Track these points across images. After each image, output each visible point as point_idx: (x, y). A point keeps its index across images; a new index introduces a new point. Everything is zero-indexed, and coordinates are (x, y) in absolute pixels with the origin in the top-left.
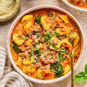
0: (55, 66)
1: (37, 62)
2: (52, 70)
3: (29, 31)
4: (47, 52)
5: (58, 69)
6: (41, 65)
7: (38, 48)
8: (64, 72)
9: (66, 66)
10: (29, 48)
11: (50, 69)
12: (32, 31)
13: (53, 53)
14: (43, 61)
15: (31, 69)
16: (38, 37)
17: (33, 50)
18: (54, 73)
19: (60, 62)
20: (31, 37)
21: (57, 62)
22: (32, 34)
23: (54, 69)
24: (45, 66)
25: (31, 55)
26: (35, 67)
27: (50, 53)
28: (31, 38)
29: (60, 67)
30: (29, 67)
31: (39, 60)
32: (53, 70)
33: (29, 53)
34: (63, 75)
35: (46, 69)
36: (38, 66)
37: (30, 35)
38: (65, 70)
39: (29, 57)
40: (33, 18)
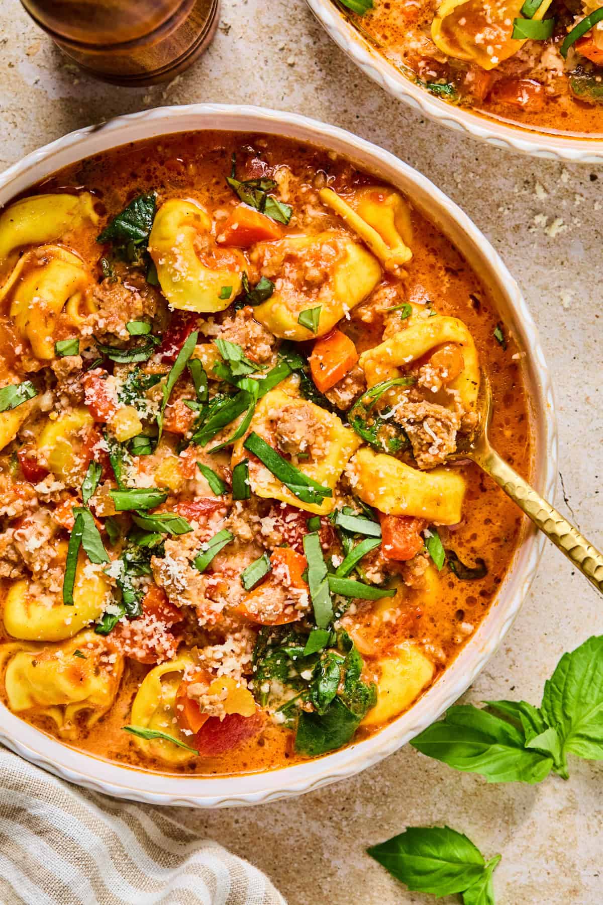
0: (293, 649)
1: (131, 618)
2: (265, 688)
3: (57, 337)
4: (217, 524)
5: (317, 675)
6: (166, 643)
7: (143, 491)
8: (369, 700)
9: (388, 651)
10: (58, 486)
11: (249, 677)
12: (87, 331)
13: (276, 537)
14: (183, 601)
15: (78, 678)
16: (140, 389)
17: (100, 510)
18: (280, 717)
19: (338, 613)
20: (74, 388)
21: (310, 617)
22: (87, 365)
23: (287, 681)
24: (201, 647)
25: (79, 555)
26: (113, 659)
27: (245, 531)
28: (78, 403)
29: (340, 658)
30: (63, 658)
31: (149, 595)
32: (273, 686)
33: (62, 534)
34: (361, 734)
35: (209, 675)
36: (140, 654)
37: (73, 374)
38: (380, 689)
39: (57, 572)
40: (95, 217)
